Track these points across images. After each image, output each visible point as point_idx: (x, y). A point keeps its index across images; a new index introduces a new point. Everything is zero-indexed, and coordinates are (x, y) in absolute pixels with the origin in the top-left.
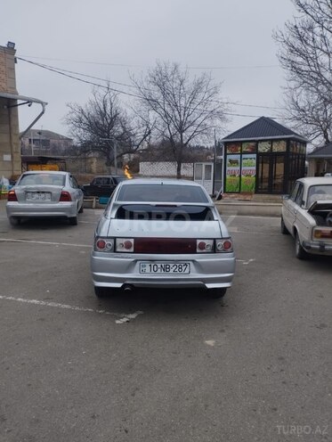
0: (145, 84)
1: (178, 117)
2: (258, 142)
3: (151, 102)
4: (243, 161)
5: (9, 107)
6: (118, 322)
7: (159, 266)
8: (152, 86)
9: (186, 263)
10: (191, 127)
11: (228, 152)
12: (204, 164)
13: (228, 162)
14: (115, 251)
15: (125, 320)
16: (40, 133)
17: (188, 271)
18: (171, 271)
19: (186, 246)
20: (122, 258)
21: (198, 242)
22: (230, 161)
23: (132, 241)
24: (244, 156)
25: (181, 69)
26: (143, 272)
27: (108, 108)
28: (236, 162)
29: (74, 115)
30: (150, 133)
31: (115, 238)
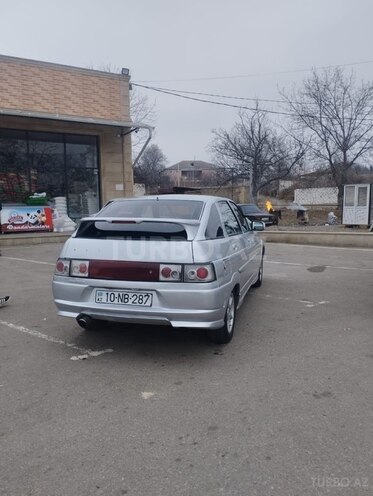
0: (298, 98)
1: (340, 132)
3: (306, 118)
5: (122, 135)
6: (74, 358)
7: (117, 296)
8: (306, 99)
9: (148, 293)
10: (358, 143)
12: (357, 186)
14: (70, 276)
15: (81, 357)
16: (192, 165)
17: (150, 303)
18: (130, 302)
19: (147, 272)
20: (76, 283)
21: (162, 267)
23: (87, 263)
25: (346, 74)
26: (98, 301)
27: (256, 130)
29: (220, 142)
30: (303, 154)
31: (71, 260)
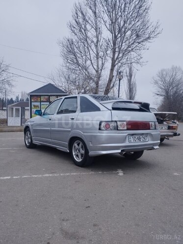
2: (49, 96)
4: (42, 106)
7: (137, 138)
11: (32, 100)
12: (14, 108)
13: (33, 106)
14: (117, 129)
17: (147, 140)
18: (142, 140)
22: (34, 106)
23: (125, 123)
24: (42, 103)
26: (130, 142)
28: (38, 106)
31: (117, 122)
